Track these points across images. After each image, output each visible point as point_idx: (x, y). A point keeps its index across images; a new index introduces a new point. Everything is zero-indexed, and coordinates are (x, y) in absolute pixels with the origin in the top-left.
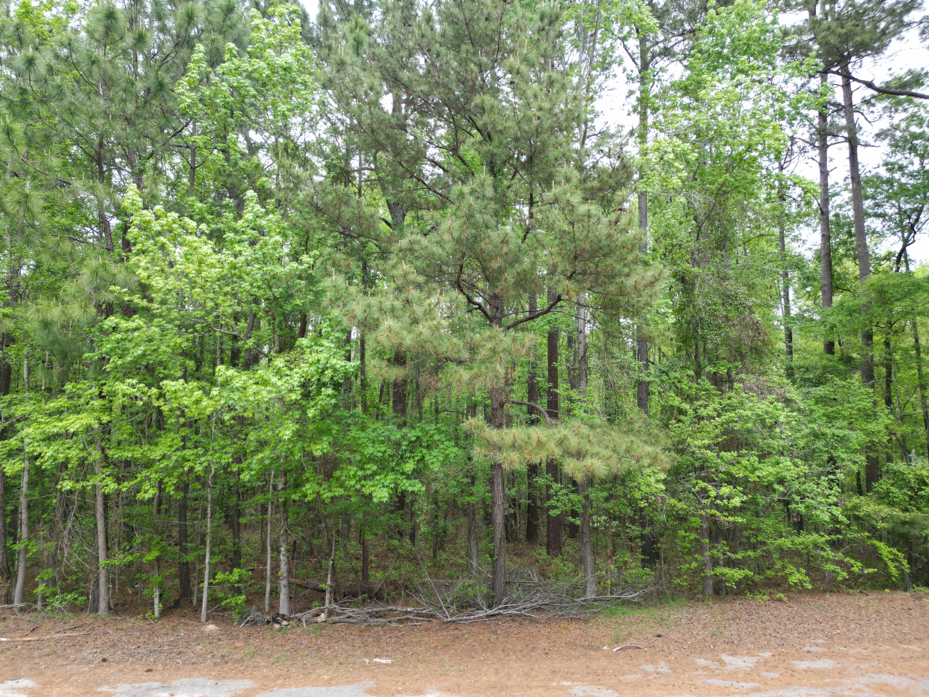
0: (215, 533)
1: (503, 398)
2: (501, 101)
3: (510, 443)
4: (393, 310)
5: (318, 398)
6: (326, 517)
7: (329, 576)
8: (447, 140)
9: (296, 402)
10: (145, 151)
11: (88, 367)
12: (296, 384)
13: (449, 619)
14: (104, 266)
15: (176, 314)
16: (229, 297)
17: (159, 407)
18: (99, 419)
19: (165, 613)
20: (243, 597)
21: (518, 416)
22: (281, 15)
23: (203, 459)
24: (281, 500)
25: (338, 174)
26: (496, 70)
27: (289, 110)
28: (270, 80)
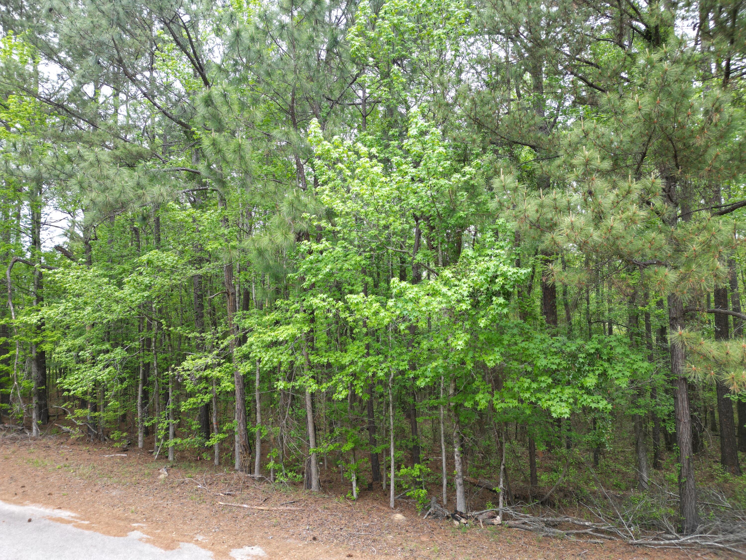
0: (397, 429)
4: (569, 207)
5: (489, 308)
7: (502, 479)
9: (466, 312)
12: (466, 294)
13: (635, 541)
14: (298, 197)
17: (345, 318)
18: (301, 330)
19: (360, 496)
20: (424, 491)
23: (383, 365)
24: (452, 404)
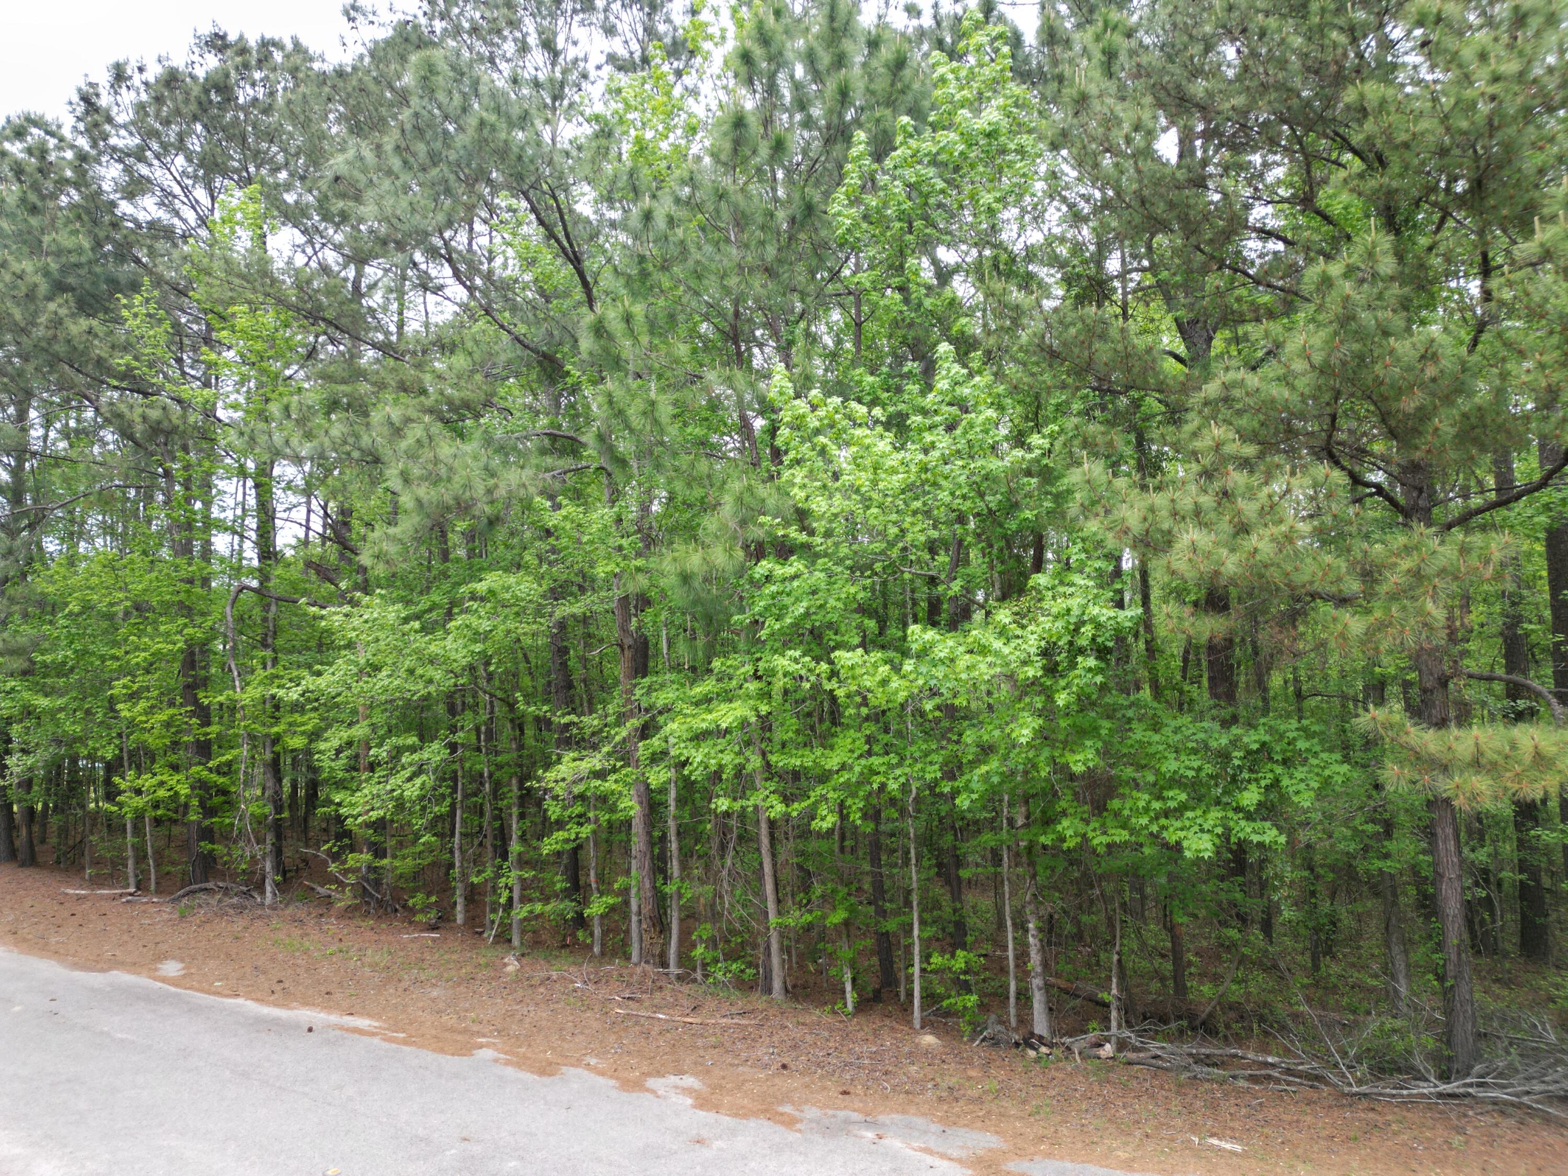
0: (924, 890)
1: (1446, 667)
2: (1403, 85)
3: (1468, 757)
4: (1197, 512)
5: (1072, 674)
6: (1101, 878)
7: (1114, 980)
8: (1291, 185)
9: (1035, 681)
10: (793, 312)
11: (738, 635)
12: (1033, 650)
13: (1355, 1089)
14: (750, 489)
15: (846, 550)
16: (920, 517)
17: (832, 691)
18: (756, 710)
19: (863, 1006)
20: (974, 998)
21: (1484, 704)
22: (979, 49)
23: (898, 772)
24: (1023, 844)
25: (1084, 289)
26: (1388, 29)
27: (998, 200)
28: (966, 158)
